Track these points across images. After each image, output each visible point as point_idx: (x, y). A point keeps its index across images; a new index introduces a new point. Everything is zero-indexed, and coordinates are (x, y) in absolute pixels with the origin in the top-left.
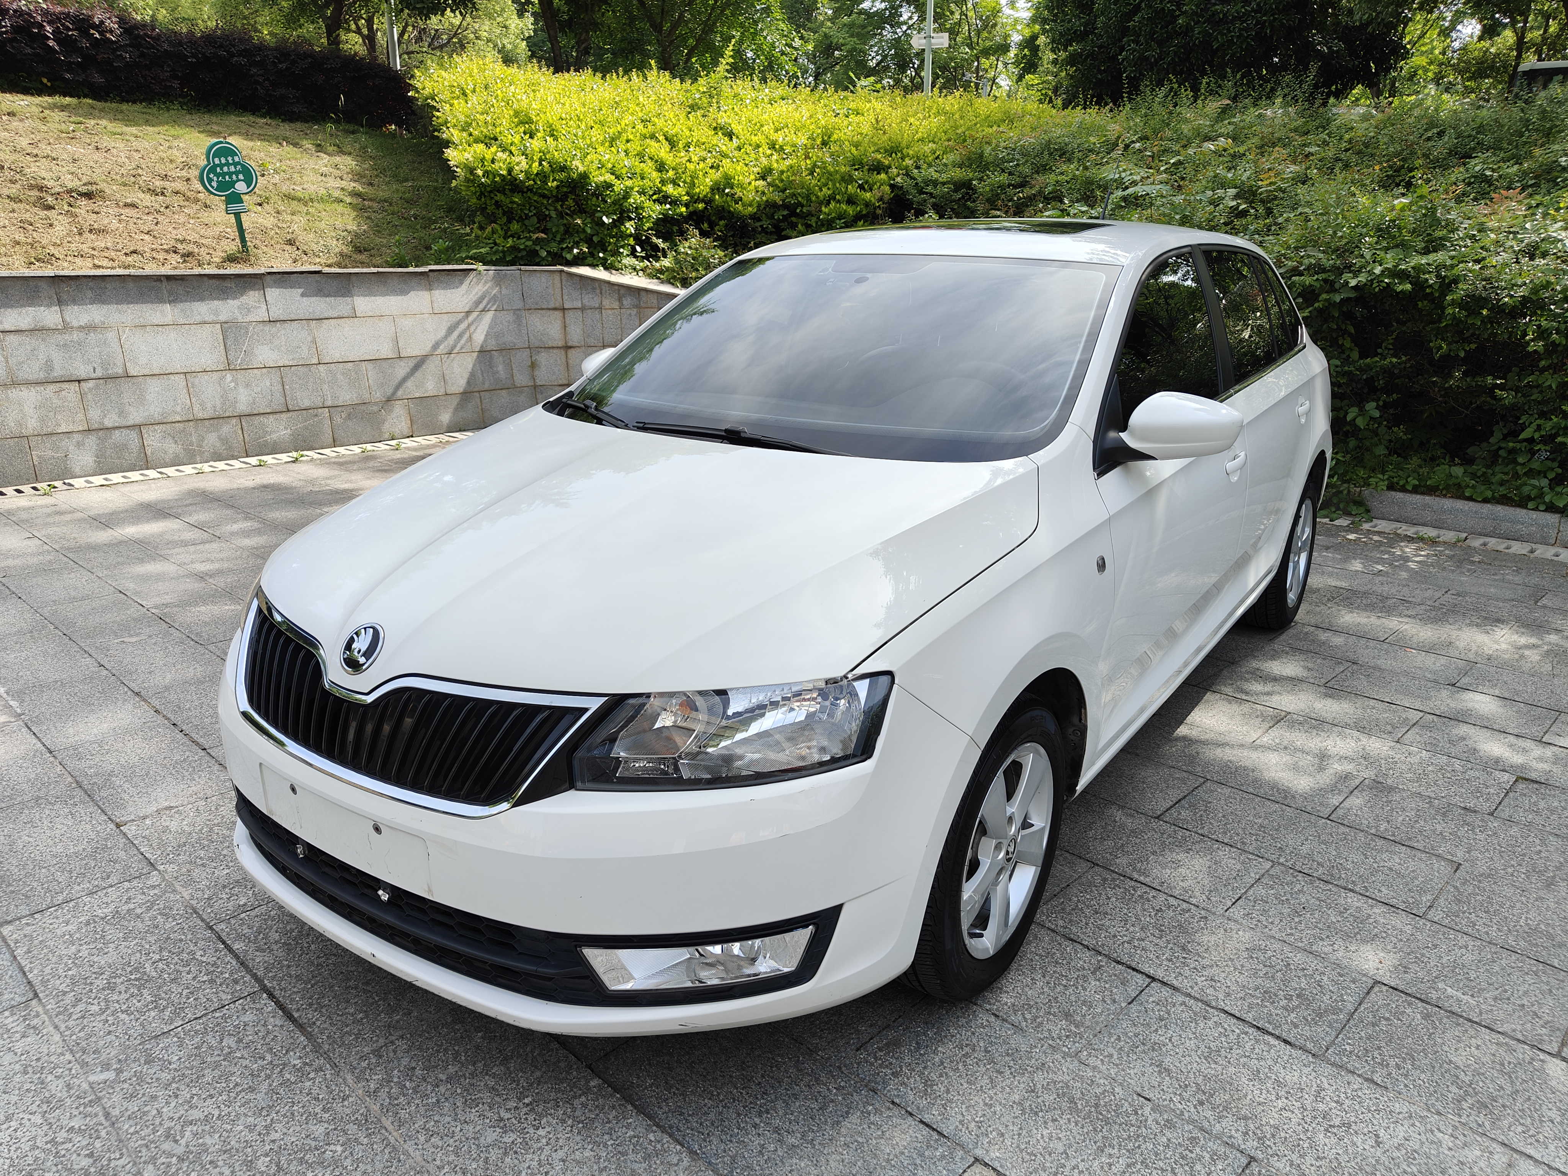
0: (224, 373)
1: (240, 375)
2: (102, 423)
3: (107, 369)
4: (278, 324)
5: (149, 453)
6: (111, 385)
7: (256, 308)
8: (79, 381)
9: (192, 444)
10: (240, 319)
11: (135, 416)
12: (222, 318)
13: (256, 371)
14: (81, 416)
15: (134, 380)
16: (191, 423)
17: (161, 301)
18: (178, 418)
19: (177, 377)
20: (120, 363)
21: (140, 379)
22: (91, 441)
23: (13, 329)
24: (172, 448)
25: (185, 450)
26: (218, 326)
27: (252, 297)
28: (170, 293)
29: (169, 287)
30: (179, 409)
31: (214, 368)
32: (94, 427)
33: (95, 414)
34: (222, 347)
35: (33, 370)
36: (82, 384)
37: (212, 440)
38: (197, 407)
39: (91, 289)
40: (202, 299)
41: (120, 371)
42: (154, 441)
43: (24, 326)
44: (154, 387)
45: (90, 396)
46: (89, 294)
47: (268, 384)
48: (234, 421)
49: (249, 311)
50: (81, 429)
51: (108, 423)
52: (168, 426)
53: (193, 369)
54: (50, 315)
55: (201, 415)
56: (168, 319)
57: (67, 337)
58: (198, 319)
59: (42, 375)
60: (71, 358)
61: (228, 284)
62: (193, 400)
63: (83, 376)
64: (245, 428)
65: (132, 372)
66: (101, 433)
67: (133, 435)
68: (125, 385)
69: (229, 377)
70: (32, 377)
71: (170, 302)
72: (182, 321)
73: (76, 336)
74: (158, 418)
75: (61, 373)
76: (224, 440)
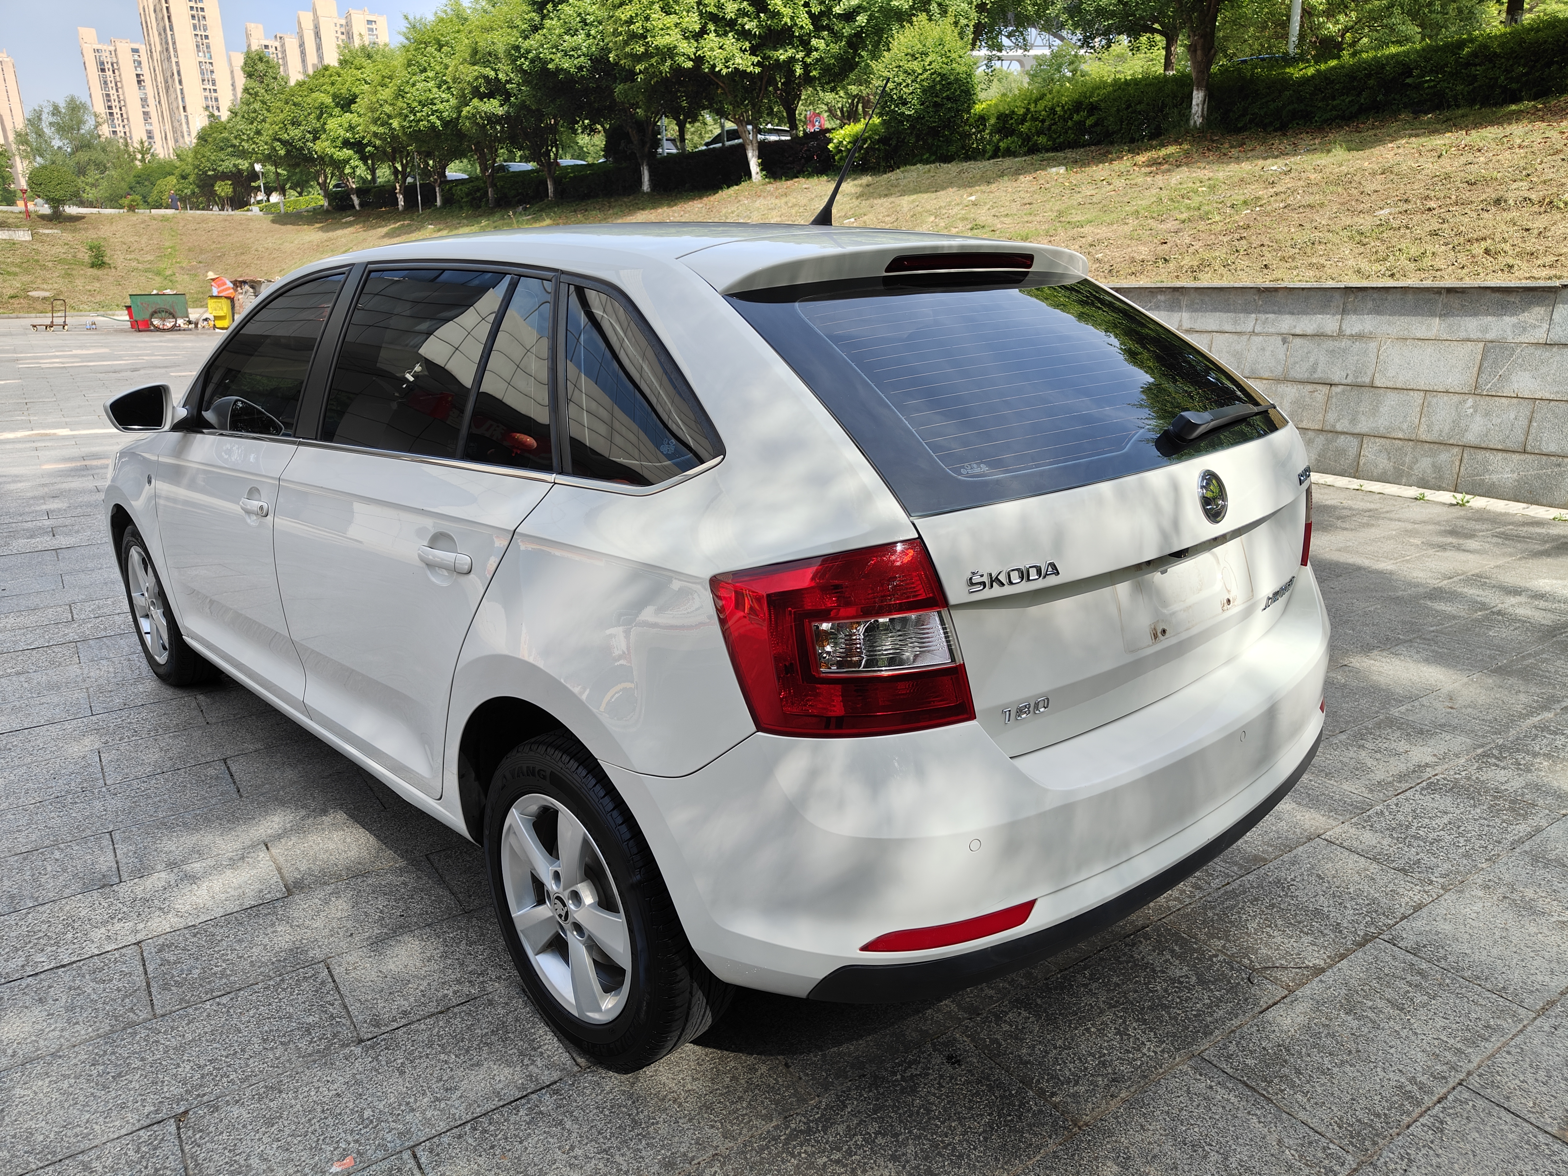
0: (1467, 397)
1: (1483, 402)
2: (1334, 426)
3: (1357, 377)
4: (1555, 349)
5: (1361, 463)
6: (1355, 392)
7: (1535, 327)
8: (1331, 385)
9: (1403, 464)
10: (1510, 339)
11: (1363, 427)
12: (1490, 336)
13: (1503, 400)
14: (1320, 416)
15: (1376, 391)
16: (1410, 443)
17: (1433, 314)
18: (1401, 436)
19: (1416, 393)
20: (1370, 374)
21: (1382, 391)
22: (1321, 440)
23: (1301, 333)
24: (1384, 463)
25: (1395, 468)
26: (1481, 345)
27: (1535, 314)
28: (1445, 306)
29: (1445, 300)
30: (1405, 426)
31: (1458, 390)
32: (1326, 429)
33: (1331, 417)
34: (1476, 369)
35: (1301, 372)
36: (1333, 387)
37: (1425, 465)
38: (1423, 428)
39: (1374, 300)
40: (1475, 315)
41: (1367, 380)
42: (1371, 453)
43: (1309, 331)
44: (1392, 399)
45: (1334, 400)
46: (1370, 304)
47: (1512, 416)
48: (1456, 450)
49: (1524, 329)
50: (1316, 427)
51: (1339, 428)
52: (1388, 441)
53: (1436, 388)
54: (1329, 322)
55: (1423, 437)
56: (1431, 334)
57: (1336, 344)
58: (1463, 335)
59: (1305, 376)
60: (1333, 363)
61: (1512, 298)
62: (1423, 420)
63: (1336, 381)
64: (1465, 461)
65: (1377, 383)
66: (1330, 435)
67: (1355, 442)
68: (1367, 394)
69: (1470, 402)
70: (1299, 376)
71: (1440, 316)
72: (1445, 337)
73: (1345, 343)
74: (1382, 431)
75: (1320, 375)
76: (1437, 468)
